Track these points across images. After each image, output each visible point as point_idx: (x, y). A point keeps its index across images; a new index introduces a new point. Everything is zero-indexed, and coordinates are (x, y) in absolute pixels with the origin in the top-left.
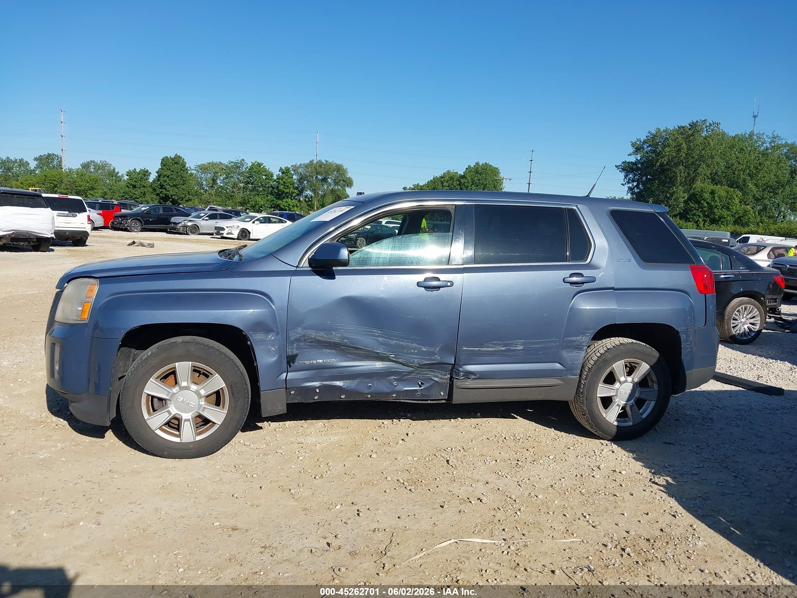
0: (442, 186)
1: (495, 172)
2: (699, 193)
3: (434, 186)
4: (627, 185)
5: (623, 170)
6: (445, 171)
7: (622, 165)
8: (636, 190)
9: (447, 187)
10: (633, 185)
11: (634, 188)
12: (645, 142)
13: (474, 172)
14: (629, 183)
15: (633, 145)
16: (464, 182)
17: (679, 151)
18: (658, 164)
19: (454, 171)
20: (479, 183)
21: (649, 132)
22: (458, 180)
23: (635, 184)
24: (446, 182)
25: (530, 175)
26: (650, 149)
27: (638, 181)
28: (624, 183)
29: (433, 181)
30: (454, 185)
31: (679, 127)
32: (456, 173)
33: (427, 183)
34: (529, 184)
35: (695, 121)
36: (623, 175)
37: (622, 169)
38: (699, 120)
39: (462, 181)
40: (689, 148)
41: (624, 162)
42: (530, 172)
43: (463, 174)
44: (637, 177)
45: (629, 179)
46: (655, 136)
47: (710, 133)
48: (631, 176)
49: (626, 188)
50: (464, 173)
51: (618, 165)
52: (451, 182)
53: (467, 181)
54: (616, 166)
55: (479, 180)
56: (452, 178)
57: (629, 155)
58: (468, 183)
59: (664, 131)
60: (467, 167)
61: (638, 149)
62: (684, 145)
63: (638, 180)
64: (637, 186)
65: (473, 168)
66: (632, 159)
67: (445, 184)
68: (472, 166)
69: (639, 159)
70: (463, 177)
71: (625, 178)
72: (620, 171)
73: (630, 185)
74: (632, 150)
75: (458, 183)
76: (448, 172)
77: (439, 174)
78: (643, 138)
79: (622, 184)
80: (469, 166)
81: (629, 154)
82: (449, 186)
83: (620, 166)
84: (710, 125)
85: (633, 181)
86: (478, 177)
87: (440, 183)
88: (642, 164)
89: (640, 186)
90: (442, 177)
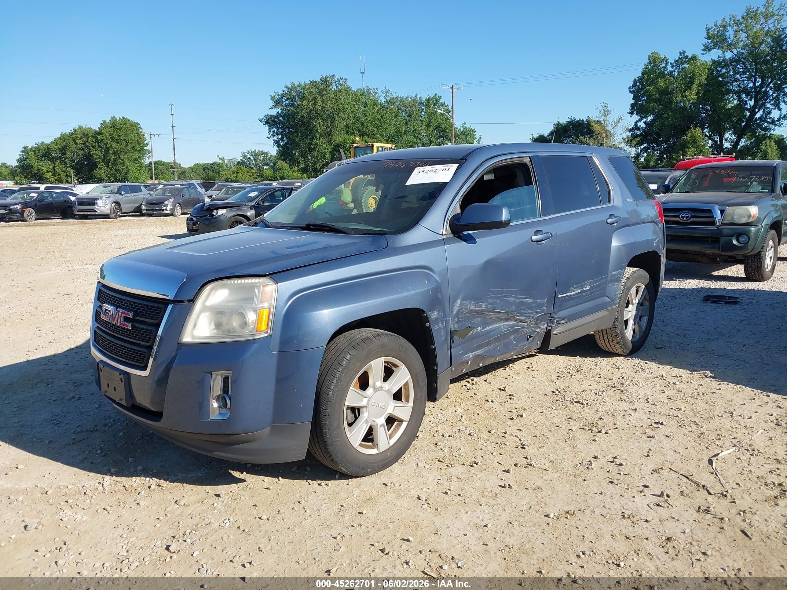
0: (75, 143)
1: (135, 126)
2: (342, 143)
3: (64, 143)
4: (272, 138)
5: (267, 123)
6: (75, 126)
7: (265, 118)
8: (282, 143)
9: (82, 144)
10: (278, 138)
11: (279, 141)
12: (283, 96)
13: (111, 127)
14: (274, 136)
15: (272, 98)
16: (102, 139)
17: (315, 104)
18: (299, 117)
19: (87, 127)
20: (120, 139)
21: (286, 86)
22: (94, 137)
23: (280, 137)
24: (80, 139)
25: (173, 130)
26: (288, 102)
27: (282, 134)
28: (269, 136)
29: (62, 138)
30: (90, 143)
31: (311, 82)
32: (90, 128)
33: (53, 141)
34: (174, 139)
35: (324, 77)
36: (267, 128)
37: (265, 122)
38: (328, 76)
39: (99, 137)
40: (323, 102)
41: (266, 115)
42: (173, 127)
43: (98, 130)
44: (280, 130)
45: (274, 132)
46: (291, 90)
47: (339, 87)
48: (274, 129)
49: (271, 141)
50: (99, 128)
51: (260, 118)
52: (85, 139)
53: (105, 138)
54: (260, 120)
55: (120, 136)
56: (85, 134)
57: (270, 109)
58: (107, 139)
59: (298, 85)
60: (102, 122)
61: (277, 103)
62: (319, 99)
63: (282, 132)
64: (282, 139)
65: (108, 123)
66: (274, 112)
67: (78, 141)
68: (108, 121)
69: (280, 112)
70: (99, 133)
71: (270, 131)
72: (264, 125)
73: (275, 138)
74: (272, 103)
75: (94, 140)
76: (80, 128)
77: (68, 130)
78: (280, 92)
79: (268, 137)
80: (104, 121)
81: (270, 107)
82: (83, 144)
83: (262, 119)
84: (339, 80)
85: (278, 134)
86: (117, 133)
87: (71, 140)
88: (283, 117)
89: (285, 138)
90: (72, 134)
